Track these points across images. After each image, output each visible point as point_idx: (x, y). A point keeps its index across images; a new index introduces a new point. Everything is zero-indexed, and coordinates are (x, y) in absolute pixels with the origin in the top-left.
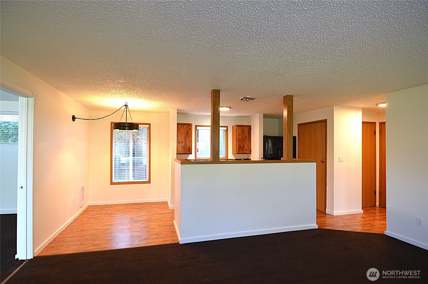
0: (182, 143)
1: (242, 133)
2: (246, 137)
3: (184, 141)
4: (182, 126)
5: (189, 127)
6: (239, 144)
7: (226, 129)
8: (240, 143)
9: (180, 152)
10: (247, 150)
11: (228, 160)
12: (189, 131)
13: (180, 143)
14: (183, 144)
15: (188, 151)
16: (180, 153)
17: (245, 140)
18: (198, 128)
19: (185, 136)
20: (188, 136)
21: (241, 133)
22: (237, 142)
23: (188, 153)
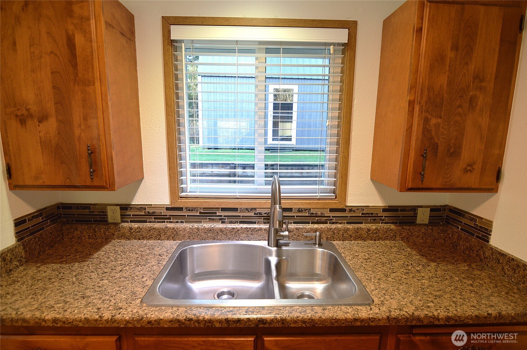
0: (40, 121)
1: (455, 48)
2: (478, 77)
3: (50, 106)
6: (426, 131)
7: (342, 36)
8: (434, 121)
10: (478, 167)
11: (343, 210)
14: (51, 125)
16: (38, 183)
17: (472, 101)
18: (177, 32)
21: (450, 54)
22: (411, 112)
23: (89, 183)
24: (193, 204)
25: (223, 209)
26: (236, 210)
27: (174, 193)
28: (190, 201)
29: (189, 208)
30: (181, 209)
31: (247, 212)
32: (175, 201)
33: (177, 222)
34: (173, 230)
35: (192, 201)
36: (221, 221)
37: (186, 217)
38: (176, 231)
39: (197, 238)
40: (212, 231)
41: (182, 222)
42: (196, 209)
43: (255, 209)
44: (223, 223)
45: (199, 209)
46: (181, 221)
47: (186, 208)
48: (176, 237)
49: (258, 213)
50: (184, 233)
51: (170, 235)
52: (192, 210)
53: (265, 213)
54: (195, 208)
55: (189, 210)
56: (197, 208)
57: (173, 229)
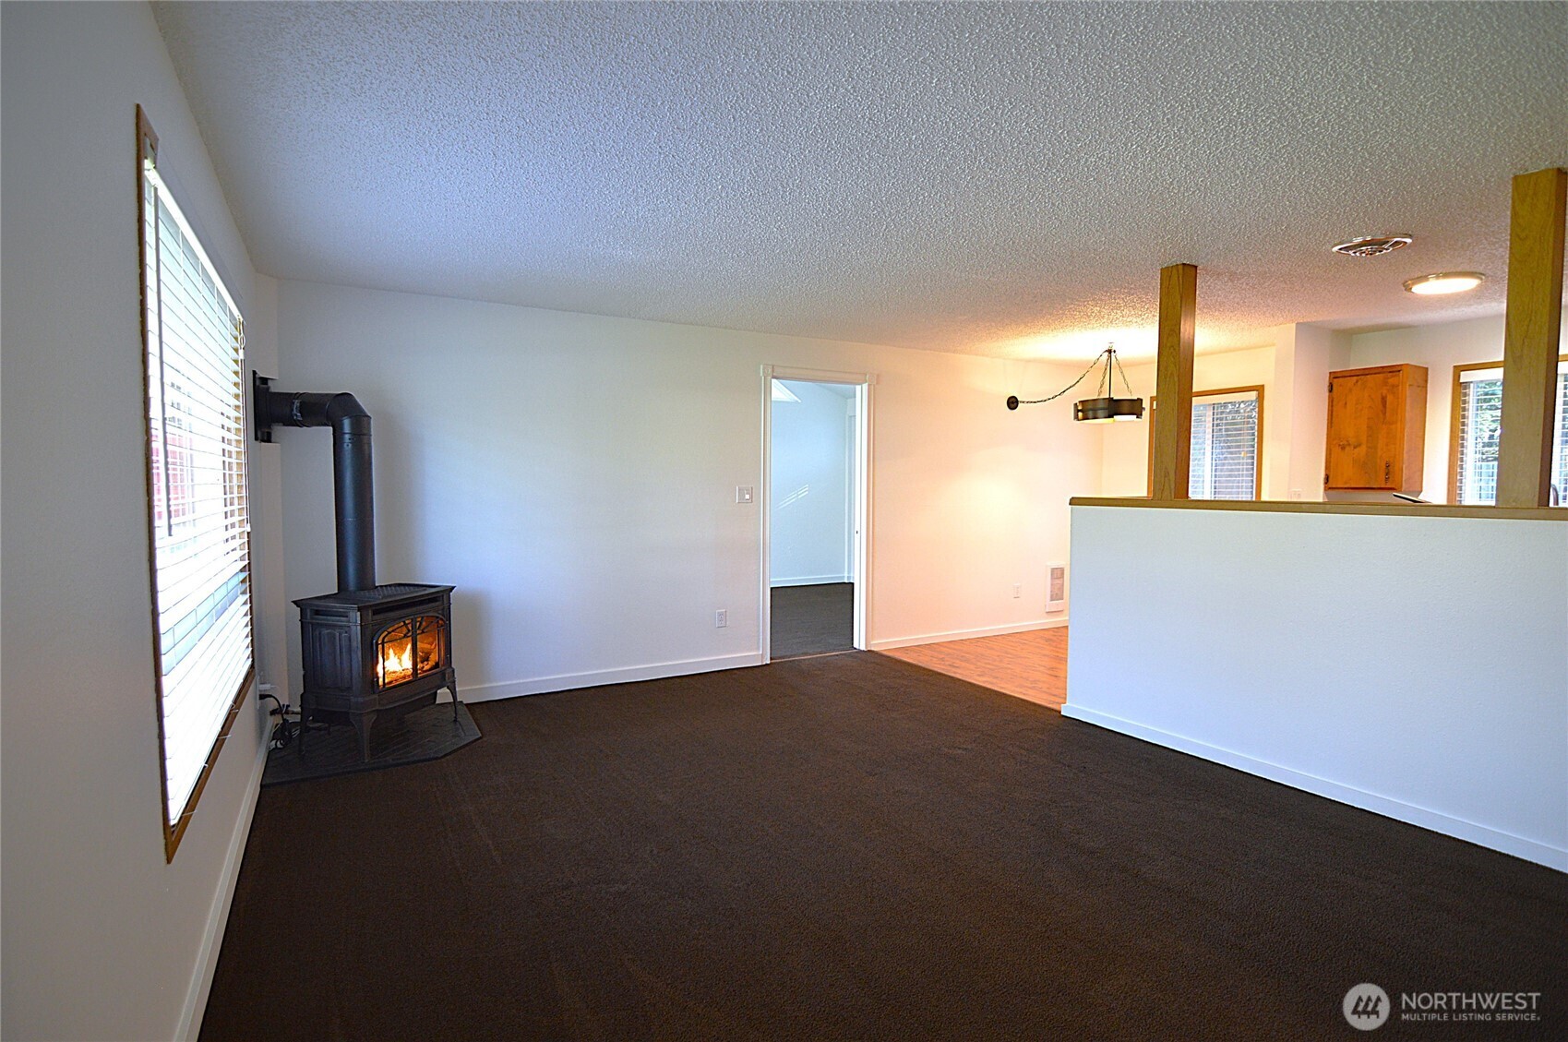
0: (1355, 448)
3: (1364, 440)
4: (1357, 382)
5: (1390, 381)
9: (1346, 483)
12: (1390, 399)
13: (1347, 448)
14: (1363, 449)
15: (1383, 476)
16: (1350, 487)
18: (1465, 377)
19: (1368, 419)
20: (1384, 419)
23: (1383, 486)
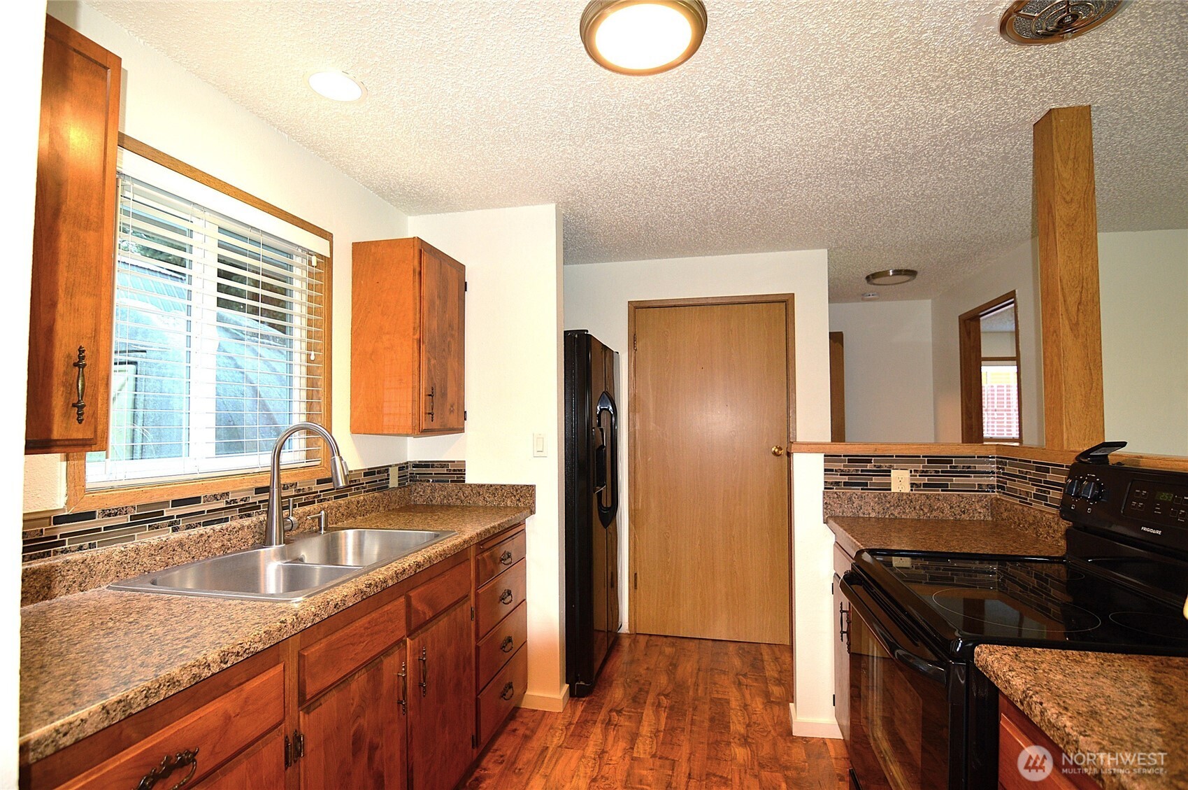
1: (439, 296)
2: (451, 326)
8: (432, 361)
10: (456, 407)
17: (449, 346)
21: (437, 302)
24: (118, 499)
25: (177, 503)
26: (196, 500)
27: (77, 480)
28: (113, 494)
29: (110, 510)
30: (90, 515)
31: (215, 501)
32: (79, 497)
33: (80, 548)
34: (83, 566)
35: (116, 494)
36: (170, 528)
37: (103, 532)
38: (90, 567)
39: (133, 572)
40: (165, 548)
41: (91, 546)
42: (125, 510)
43: (227, 494)
44: (175, 530)
45: (130, 509)
46: (90, 544)
47: (103, 510)
48: (87, 580)
49: (231, 501)
50: (108, 567)
51: (74, 578)
52: (116, 514)
53: (242, 500)
54: (123, 508)
55: (109, 515)
56: (126, 507)
57: (82, 563)
